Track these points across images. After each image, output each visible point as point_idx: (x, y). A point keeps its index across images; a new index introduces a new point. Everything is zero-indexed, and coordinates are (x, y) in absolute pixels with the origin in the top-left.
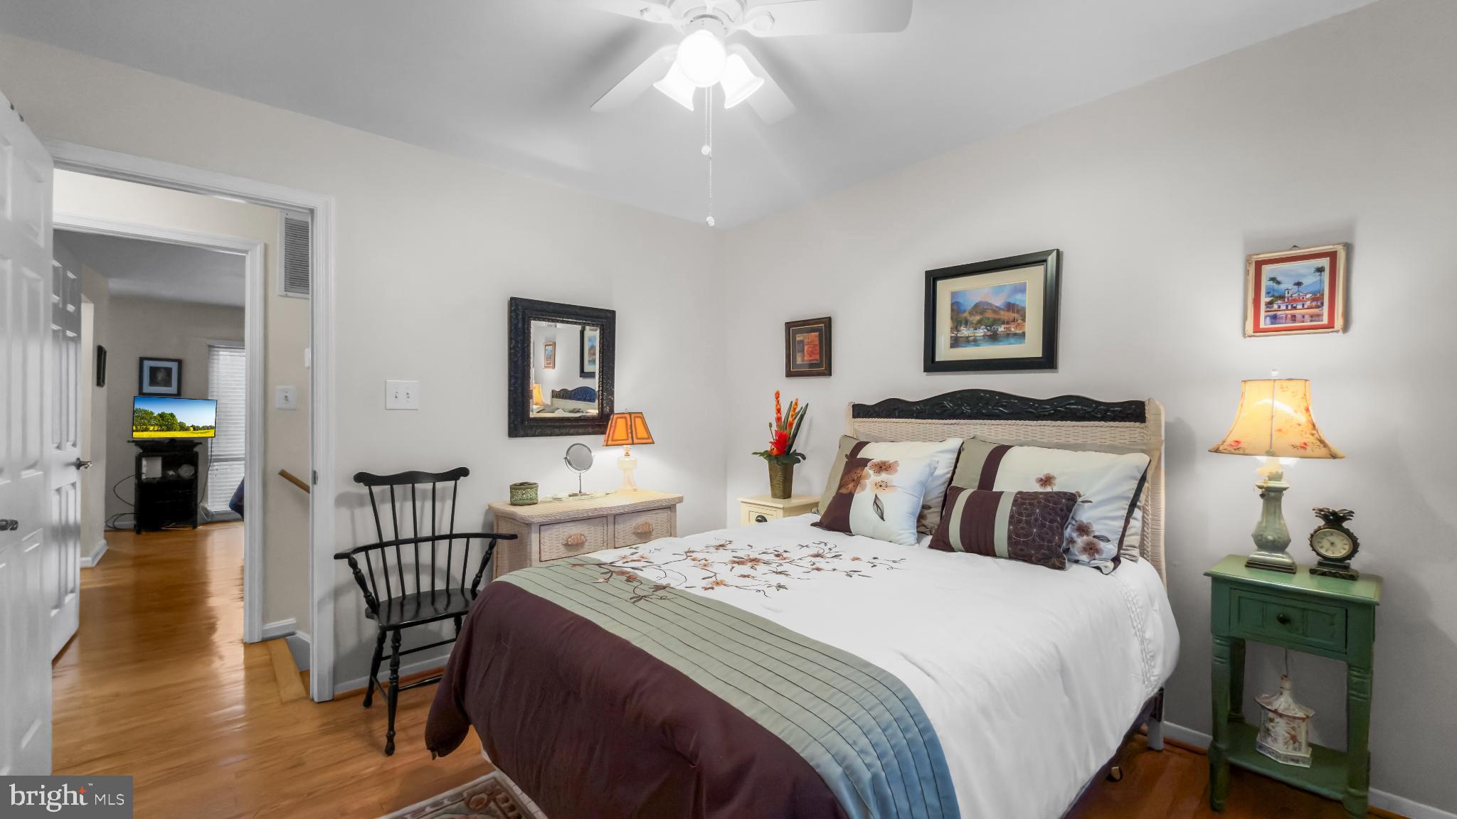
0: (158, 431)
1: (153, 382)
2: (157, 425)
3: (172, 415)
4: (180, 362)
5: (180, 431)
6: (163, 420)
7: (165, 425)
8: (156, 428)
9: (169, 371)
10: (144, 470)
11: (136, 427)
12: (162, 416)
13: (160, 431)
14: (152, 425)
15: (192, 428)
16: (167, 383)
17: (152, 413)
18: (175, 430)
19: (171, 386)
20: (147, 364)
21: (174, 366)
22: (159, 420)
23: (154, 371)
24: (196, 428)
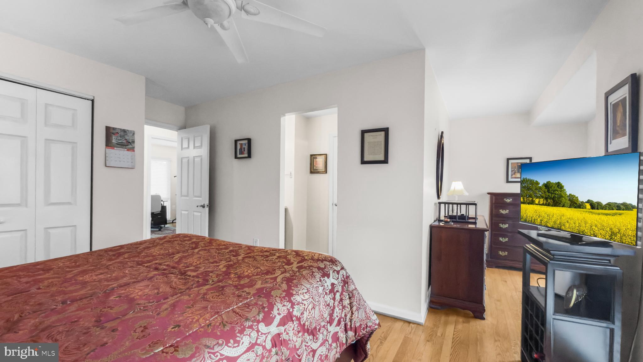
0: (543, 204)
2: (543, 197)
3: (559, 185)
5: (570, 207)
6: (548, 191)
7: (551, 198)
11: (523, 199)
12: (547, 186)
13: (546, 205)
14: (537, 197)
15: (588, 206)
17: (537, 183)
22: (545, 192)
24: (595, 206)
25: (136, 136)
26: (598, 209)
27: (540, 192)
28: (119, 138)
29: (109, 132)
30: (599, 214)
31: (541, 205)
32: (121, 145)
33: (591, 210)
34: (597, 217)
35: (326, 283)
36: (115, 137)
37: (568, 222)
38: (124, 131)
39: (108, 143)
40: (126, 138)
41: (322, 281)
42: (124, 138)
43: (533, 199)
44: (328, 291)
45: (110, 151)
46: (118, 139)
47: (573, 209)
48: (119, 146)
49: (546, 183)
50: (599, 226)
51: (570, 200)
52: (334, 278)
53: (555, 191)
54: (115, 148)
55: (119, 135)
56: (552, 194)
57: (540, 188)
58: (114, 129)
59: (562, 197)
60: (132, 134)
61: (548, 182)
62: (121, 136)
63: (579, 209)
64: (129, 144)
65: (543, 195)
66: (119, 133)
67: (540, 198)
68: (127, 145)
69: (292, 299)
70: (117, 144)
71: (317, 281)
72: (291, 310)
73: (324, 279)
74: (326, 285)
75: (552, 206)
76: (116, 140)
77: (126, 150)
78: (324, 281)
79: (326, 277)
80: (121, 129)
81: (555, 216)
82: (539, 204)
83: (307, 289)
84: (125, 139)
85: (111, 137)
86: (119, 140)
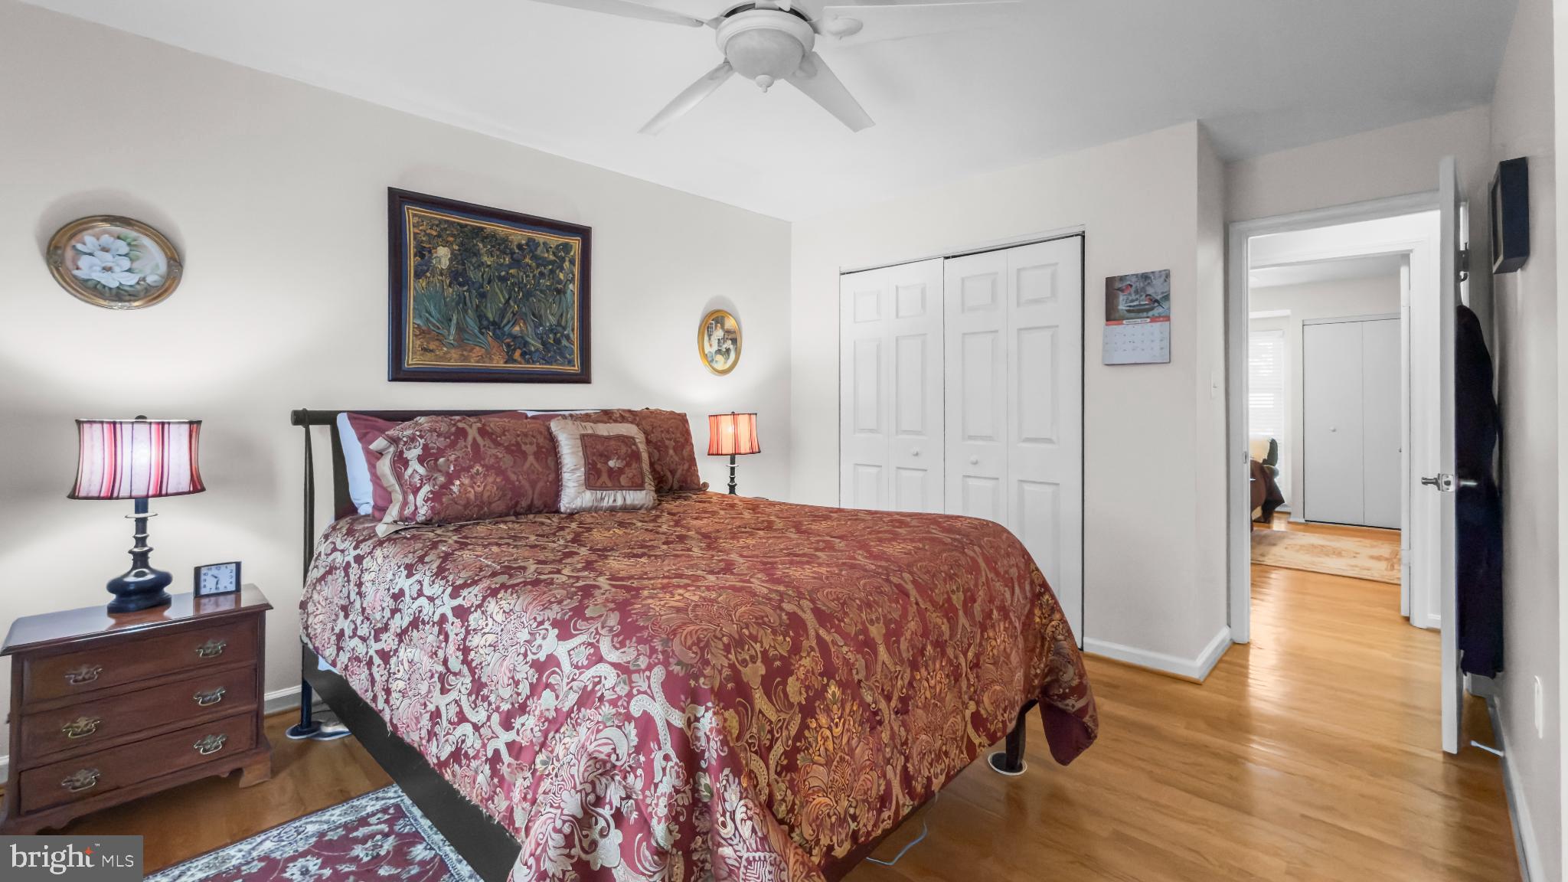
25: (1173, 279)
28: (1134, 297)
29: (1113, 287)
32: (1137, 312)
35: (544, 638)
36: (1125, 297)
38: (1145, 277)
39: (1112, 315)
40: (1148, 293)
41: (542, 627)
42: (1145, 292)
44: (530, 657)
45: (1116, 328)
46: (1130, 298)
48: (1133, 315)
52: (570, 655)
54: (1124, 322)
55: (1133, 290)
58: (1122, 278)
60: (1162, 279)
62: (1137, 292)
64: (1156, 304)
66: (1134, 286)
68: (1152, 309)
69: (489, 599)
70: (1128, 311)
71: (535, 618)
72: (473, 609)
73: (550, 628)
74: (539, 641)
76: (1126, 303)
77: (1148, 320)
78: (543, 632)
79: (556, 631)
80: (1137, 275)
83: (511, 610)
84: (1147, 295)
85: (1116, 297)
86: (1132, 301)
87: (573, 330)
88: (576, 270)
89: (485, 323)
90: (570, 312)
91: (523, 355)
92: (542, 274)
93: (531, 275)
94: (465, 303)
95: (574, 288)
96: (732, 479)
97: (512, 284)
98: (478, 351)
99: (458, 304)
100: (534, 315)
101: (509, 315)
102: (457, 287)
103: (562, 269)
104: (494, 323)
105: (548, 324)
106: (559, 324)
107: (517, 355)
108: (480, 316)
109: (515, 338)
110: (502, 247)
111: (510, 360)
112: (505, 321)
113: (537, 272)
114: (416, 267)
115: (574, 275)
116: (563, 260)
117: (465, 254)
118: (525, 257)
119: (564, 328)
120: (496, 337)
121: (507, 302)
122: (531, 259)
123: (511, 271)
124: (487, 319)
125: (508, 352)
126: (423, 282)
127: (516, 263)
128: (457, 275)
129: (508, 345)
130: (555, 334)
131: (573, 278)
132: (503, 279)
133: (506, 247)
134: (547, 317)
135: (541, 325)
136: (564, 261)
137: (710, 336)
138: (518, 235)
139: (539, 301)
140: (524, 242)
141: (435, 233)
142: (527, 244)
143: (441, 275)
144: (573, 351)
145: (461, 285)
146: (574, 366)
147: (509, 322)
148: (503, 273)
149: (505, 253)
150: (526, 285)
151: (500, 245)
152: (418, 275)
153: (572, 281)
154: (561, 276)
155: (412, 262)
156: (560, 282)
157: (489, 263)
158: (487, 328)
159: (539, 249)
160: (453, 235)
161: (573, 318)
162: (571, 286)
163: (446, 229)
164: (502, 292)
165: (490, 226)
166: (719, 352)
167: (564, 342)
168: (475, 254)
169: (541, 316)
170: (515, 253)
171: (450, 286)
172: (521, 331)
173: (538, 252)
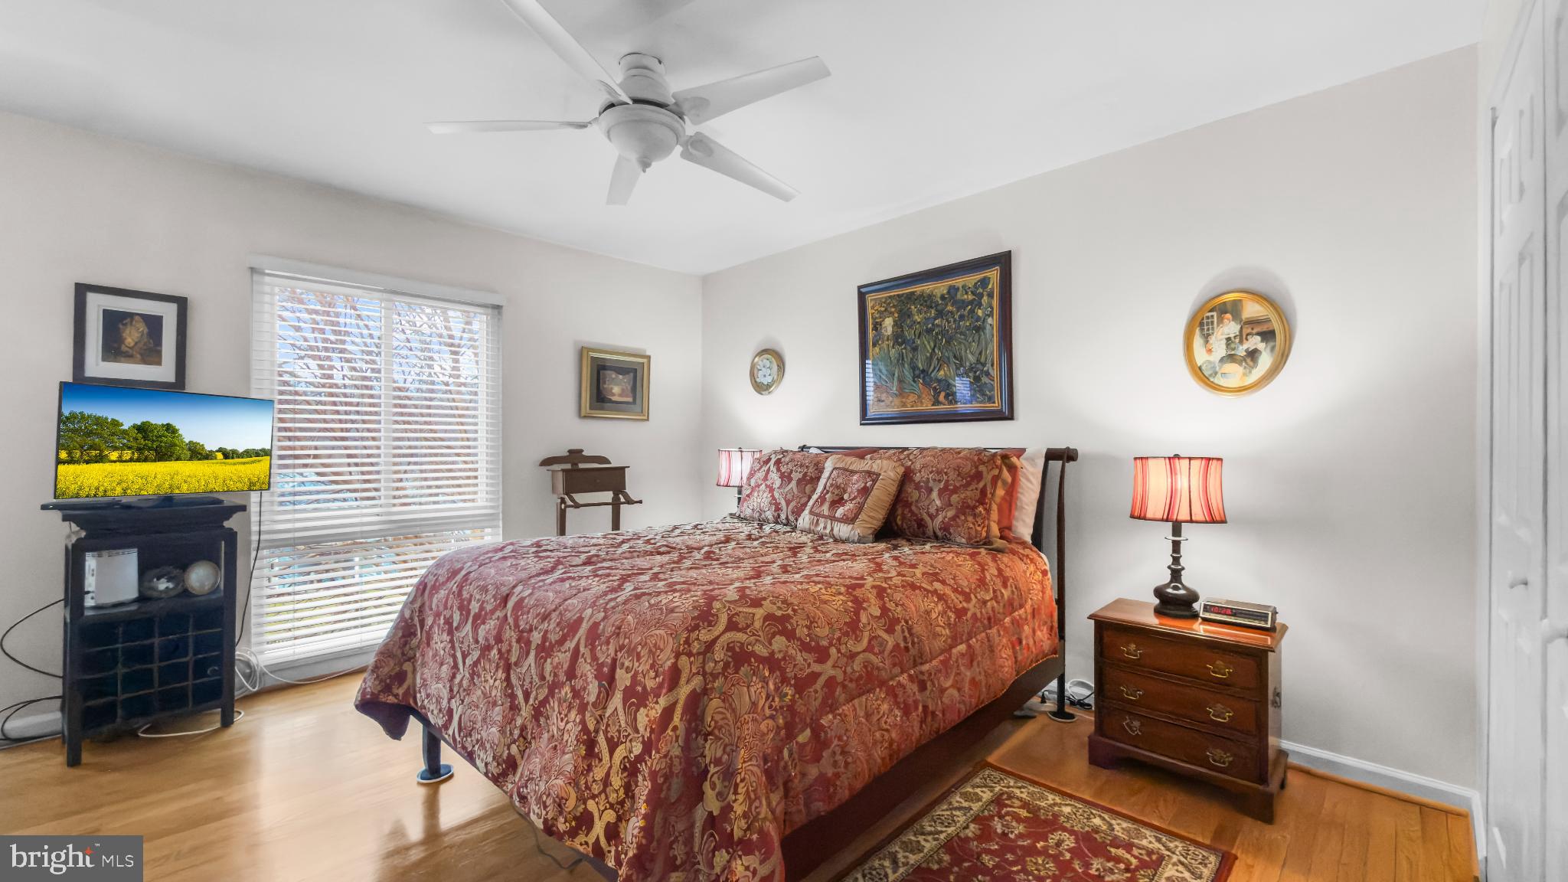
0: (131, 460)
1: (113, 349)
2: (130, 448)
3: (169, 428)
4: (182, 303)
5: (191, 459)
6: (145, 438)
7: (150, 449)
8: (127, 455)
9: (154, 323)
10: (90, 582)
12: (143, 429)
13: (138, 460)
14: (115, 449)
15: (220, 456)
16: (151, 353)
17: (116, 423)
18: (178, 459)
19: (158, 362)
20: (96, 304)
21: (168, 313)
22: (136, 439)
23: (114, 322)
24: (227, 455)
26: (233, 458)
27: (124, 438)
30: (234, 464)
31: (126, 461)
33: (224, 461)
34: (233, 468)
37: (185, 482)
43: (102, 451)
47: (196, 462)
49: (139, 424)
50: (235, 478)
51: (190, 449)
53: (160, 437)
56: (153, 441)
57: (125, 432)
59: (175, 445)
61: (143, 423)
63: (206, 461)
65: (134, 444)
67: (123, 450)
75: (155, 461)
81: (159, 476)
82: (120, 460)
87: (992, 365)
88: (995, 302)
89: (917, 372)
90: (990, 346)
91: (947, 396)
92: (962, 317)
93: (952, 320)
94: (903, 359)
95: (993, 322)
96: (1176, 560)
97: (937, 334)
98: (912, 398)
99: (898, 361)
100: (955, 357)
101: (935, 361)
102: (897, 347)
103: (980, 305)
104: (923, 371)
105: (968, 364)
106: (978, 361)
107: (942, 397)
108: (914, 368)
109: (939, 381)
110: (928, 303)
111: (937, 402)
112: (932, 367)
113: (956, 317)
114: (873, 339)
115: (992, 308)
116: (981, 296)
117: (903, 317)
118: (947, 305)
119: (984, 365)
120: (925, 384)
121: (933, 350)
122: (952, 305)
123: (937, 322)
124: (919, 368)
125: (934, 396)
126: (877, 349)
127: (940, 314)
128: (898, 338)
129: (935, 389)
130: (975, 372)
131: (992, 312)
132: (929, 331)
133: (931, 302)
134: (966, 357)
135: (961, 365)
136: (983, 297)
137: (1206, 338)
138: (939, 288)
139: (960, 343)
140: (945, 292)
141: (883, 309)
142: (948, 292)
143: (888, 340)
144: (994, 388)
145: (900, 344)
146: (994, 403)
147: (935, 368)
148: (930, 326)
149: (932, 307)
150: (948, 331)
151: (927, 301)
152: (874, 345)
153: (991, 315)
154: (980, 313)
155: (871, 334)
156: (978, 319)
157: (919, 320)
158: (919, 377)
159: (959, 294)
160: (894, 306)
161: (992, 353)
162: (990, 320)
163: (889, 303)
164: (929, 343)
165: (918, 289)
166: (1231, 358)
167: (985, 379)
168: (909, 316)
169: (962, 358)
170: (938, 305)
171: (893, 347)
172: (946, 375)
173: (959, 296)
